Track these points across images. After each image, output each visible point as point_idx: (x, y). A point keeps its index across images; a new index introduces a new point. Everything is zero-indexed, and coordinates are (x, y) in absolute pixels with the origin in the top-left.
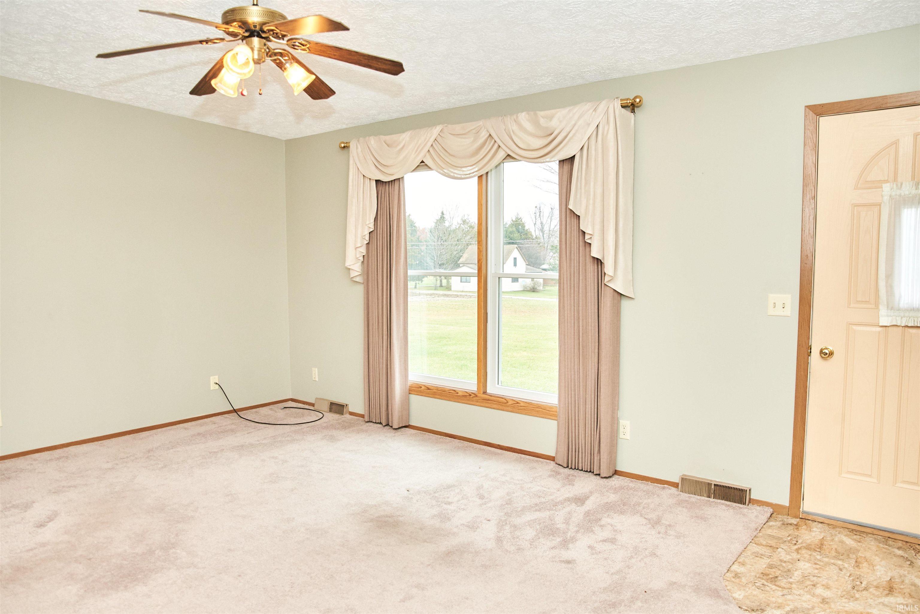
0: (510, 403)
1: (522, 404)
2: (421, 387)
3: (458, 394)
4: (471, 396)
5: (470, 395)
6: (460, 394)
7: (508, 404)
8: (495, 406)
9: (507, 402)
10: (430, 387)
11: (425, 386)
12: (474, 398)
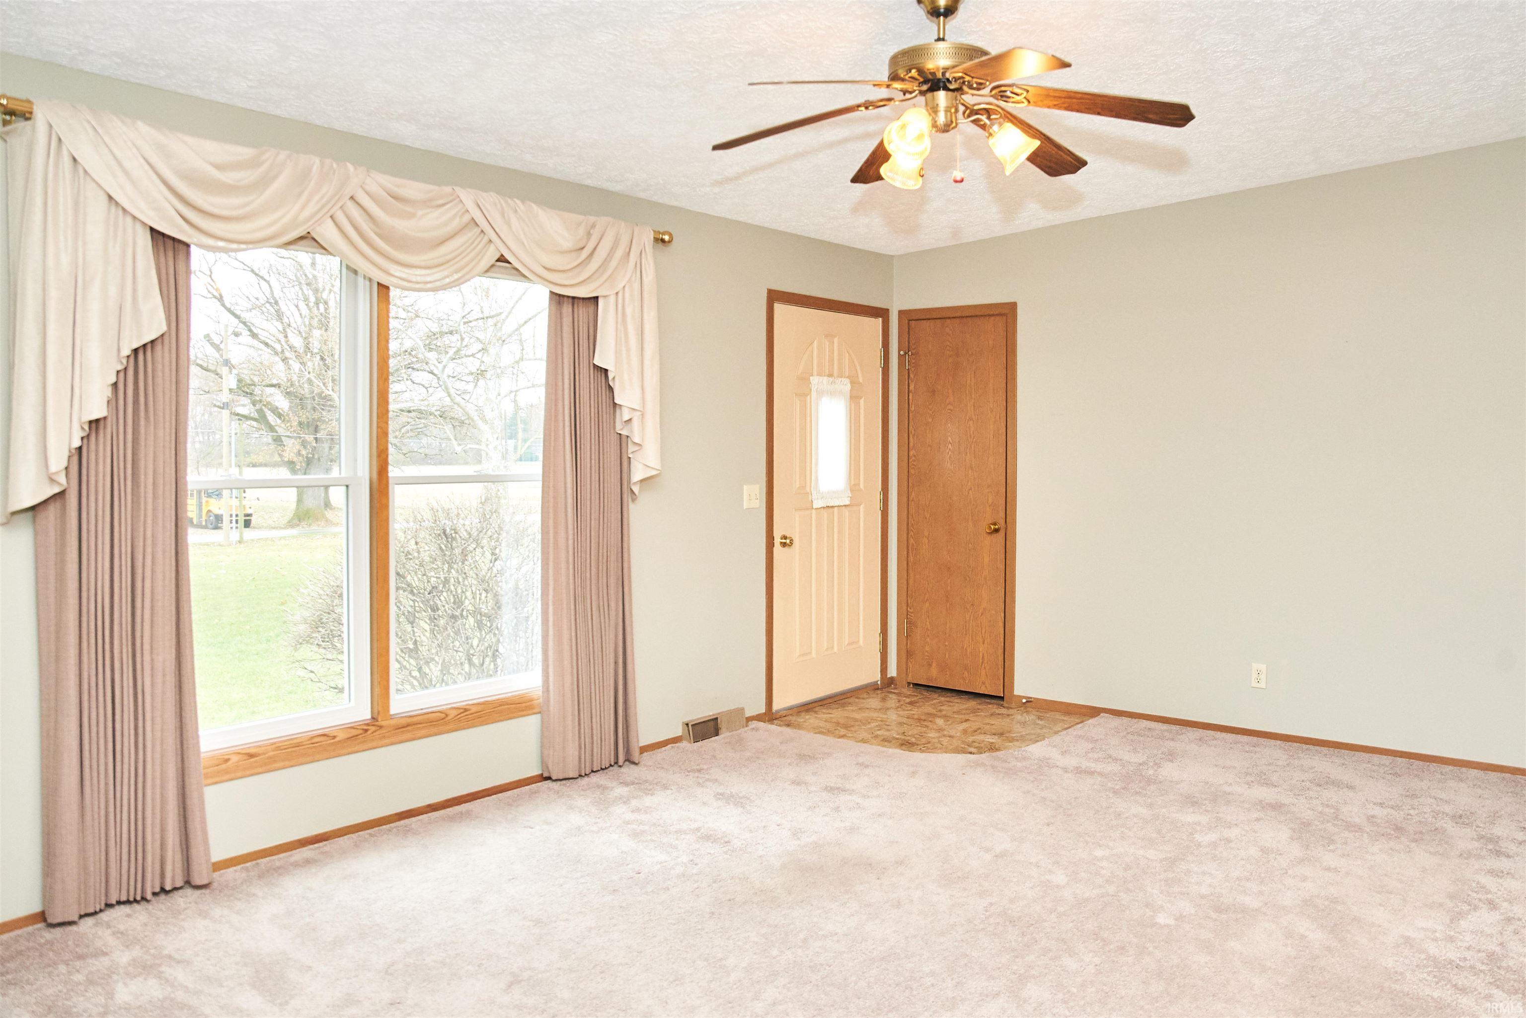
0: (453, 713)
1: (474, 709)
2: (227, 760)
3: (337, 739)
4: (369, 732)
5: (366, 731)
6: (341, 736)
7: (449, 718)
8: (423, 732)
9: (447, 715)
10: (252, 751)
11: (239, 753)
12: (375, 734)
